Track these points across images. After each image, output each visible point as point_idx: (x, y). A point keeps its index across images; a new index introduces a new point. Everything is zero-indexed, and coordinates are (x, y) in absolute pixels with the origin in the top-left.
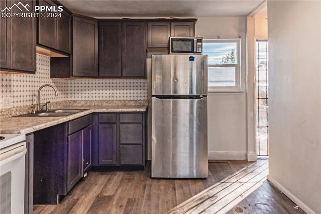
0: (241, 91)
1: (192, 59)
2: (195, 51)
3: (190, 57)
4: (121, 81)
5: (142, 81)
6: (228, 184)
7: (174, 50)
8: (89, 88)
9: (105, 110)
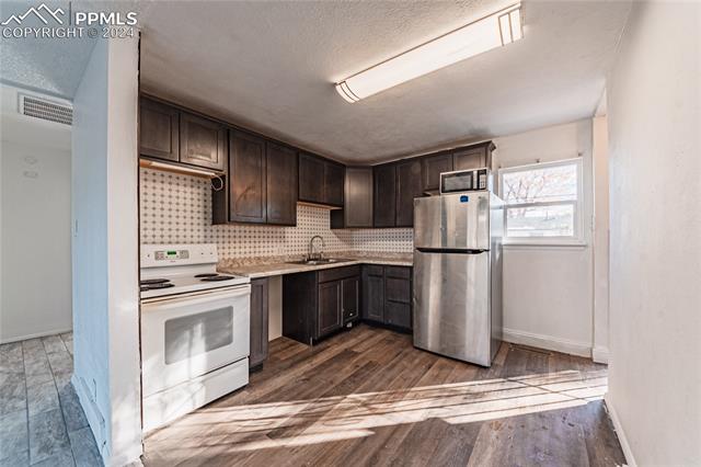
0: (584, 243)
1: (464, 199)
2: (475, 187)
3: (462, 197)
4: (395, 230)
5: (409, 230)
6: (517, 385)
7: (447, 189)
8: (371, 239)
9: (372, 262)
